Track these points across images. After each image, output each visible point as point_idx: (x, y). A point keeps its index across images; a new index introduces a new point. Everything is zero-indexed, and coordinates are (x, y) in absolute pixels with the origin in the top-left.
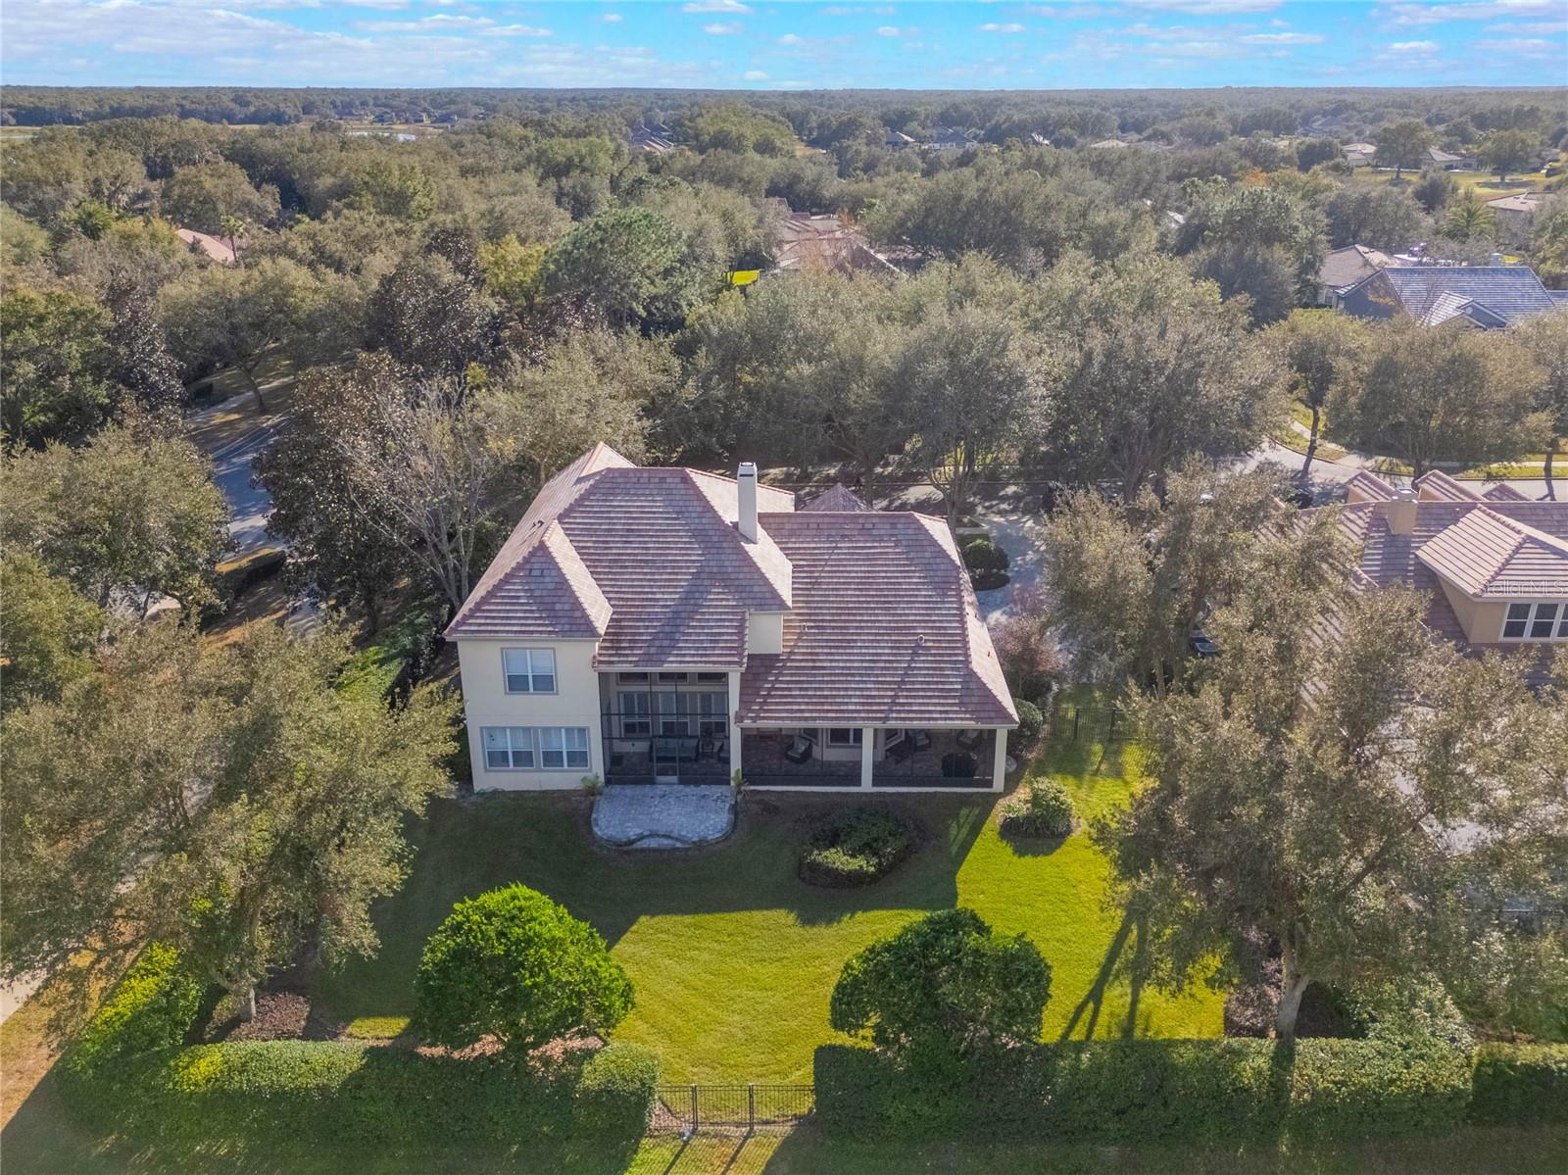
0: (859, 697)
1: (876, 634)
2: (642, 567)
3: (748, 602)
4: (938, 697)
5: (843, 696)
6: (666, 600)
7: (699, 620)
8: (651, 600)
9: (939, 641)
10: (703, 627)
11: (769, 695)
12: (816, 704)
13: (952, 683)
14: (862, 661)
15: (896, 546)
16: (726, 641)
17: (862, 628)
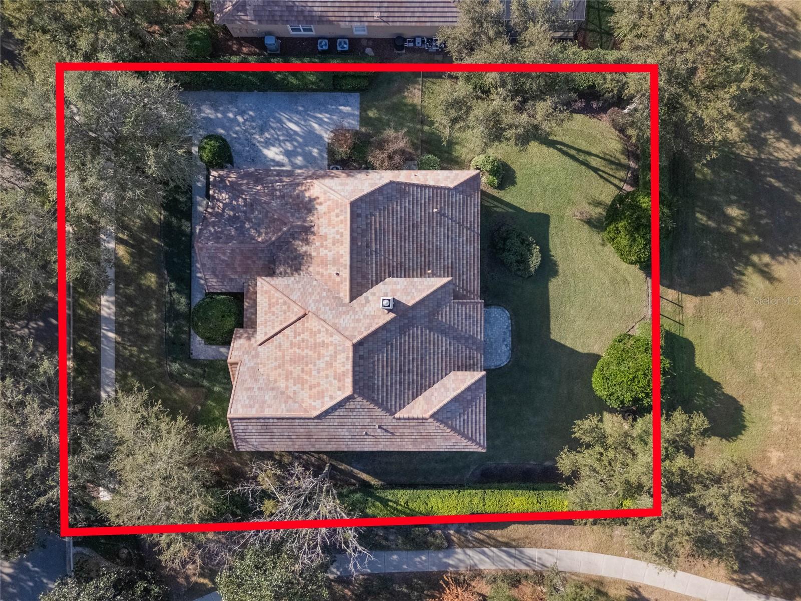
1: (433, 234)
4: (467, 207)
5: (467, 254)
7: (458, 325)
8: (446, 353)
9: (437, 201)
10: (462, 323)
11: (466, 290)
12: (470, 267)
13: (460, 199)
14: (448, 243)
16: (470, 311)
17: (429, 241)
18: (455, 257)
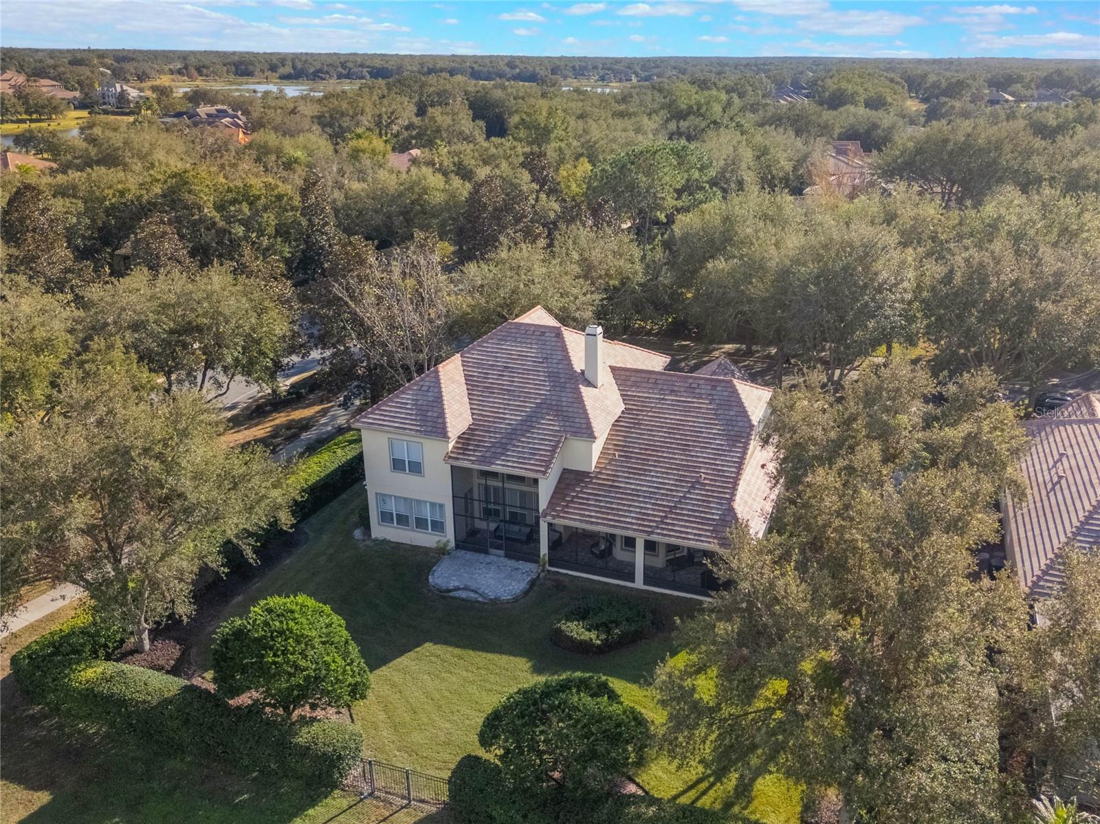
0: (637, 513)
1: (668, 468)
2: (504, 394)
3: (568, 429)
4: (698, 523)
5: (625, 511)
6: (511, 420)
7: (528, 437)
8: (501, 418)
9: (715, 481)
10: (529, 443)
11: (572, 501)
12: (603, 513)
13: (713, 514)
14: (650, 487)
15: (710, 403)
16: (541, 455)
17: (660, 462)
18: (626, 494)
